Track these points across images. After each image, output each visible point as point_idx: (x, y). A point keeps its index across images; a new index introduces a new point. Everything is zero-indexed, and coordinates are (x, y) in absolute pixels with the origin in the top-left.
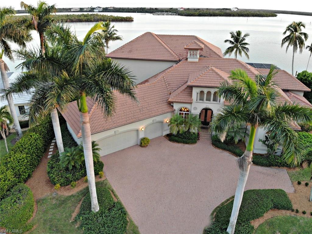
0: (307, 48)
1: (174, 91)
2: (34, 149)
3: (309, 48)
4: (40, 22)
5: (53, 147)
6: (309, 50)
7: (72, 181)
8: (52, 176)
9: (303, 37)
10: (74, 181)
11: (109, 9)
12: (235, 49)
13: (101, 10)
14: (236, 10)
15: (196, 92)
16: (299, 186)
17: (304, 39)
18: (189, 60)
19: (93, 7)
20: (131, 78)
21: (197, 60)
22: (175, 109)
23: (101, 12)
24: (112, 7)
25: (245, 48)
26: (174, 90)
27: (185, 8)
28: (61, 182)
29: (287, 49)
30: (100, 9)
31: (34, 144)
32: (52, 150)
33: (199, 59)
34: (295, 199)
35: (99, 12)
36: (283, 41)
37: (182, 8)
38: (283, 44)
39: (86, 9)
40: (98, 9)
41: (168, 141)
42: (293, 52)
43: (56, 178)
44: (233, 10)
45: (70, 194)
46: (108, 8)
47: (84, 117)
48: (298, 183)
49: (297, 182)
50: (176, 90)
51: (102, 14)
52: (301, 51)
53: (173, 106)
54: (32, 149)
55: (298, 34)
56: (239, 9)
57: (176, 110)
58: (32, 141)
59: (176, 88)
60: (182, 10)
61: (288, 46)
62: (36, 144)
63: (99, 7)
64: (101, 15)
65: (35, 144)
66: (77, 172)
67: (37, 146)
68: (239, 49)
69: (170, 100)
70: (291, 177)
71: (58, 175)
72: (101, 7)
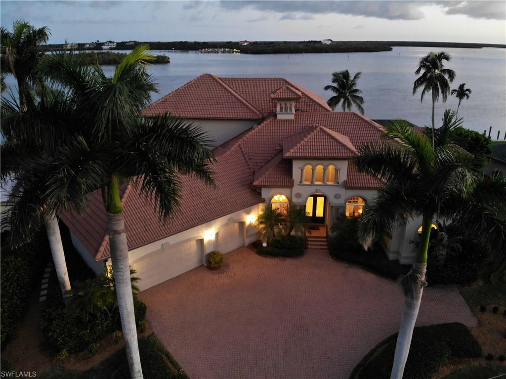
0: (452, 93)
1: (259, 169)
2: (14, 287)
3: (456, 92)
4: (18, 57)
5: (47, 280)
6: (457, 96)
7: (89, 343)
8: (52, 336)
9: (446, 77)
10: (93, 342)
11: (127, 44)
12: (342, 100)
13: (114, 46)
14: (329, 43)
15: (299, 168)
16: (483, 314)
17: (448, 80)
18: (279, 117)
19: (100, 42)
20: (206, 145)
21: (292, 117)
22: (264, 199)
23: (114, 49)
24: (132, 42)
25: (358, 97)
26: (260, 167)
27: (250, 41)
28: (70, 346)
29: (422, 96)
30: (112, 44)
31: (14, 277)
32: (46, 286)
33: (295, 115)
34: (483, 337)
35: (111, 49)
36: (415, 84)
37: (246, 41)
38: (415, 88)
39: (88, 45)
40: (110, 44)
41: (256, 255)
42: (432, 100)
43: (59, 339)
44: (325, 44)
45: (88, 367)
46: (126, 42)
47: (115, 222)
48: (481, 308)
49: (479, 307)
50: (262, 167)
51: (116, 52)
52: (445, 99)
53: (260, 194)
54: (10, 287)
55: (438, 72)
56: (334, 42)
57: (266, 200)
58: (10, 273)
59: (263, 164)
60: (246, 44)
61: (424, 92)
62: (18, 277)
63: (110, 42)
64: (114, 53)
65: (16, 278)
66: (99, 326)
67: (19, 282)
68: (348, 100)
69: (256, 183)
70: (467, 300)
71: (63, 334)
72: (114, 42)
